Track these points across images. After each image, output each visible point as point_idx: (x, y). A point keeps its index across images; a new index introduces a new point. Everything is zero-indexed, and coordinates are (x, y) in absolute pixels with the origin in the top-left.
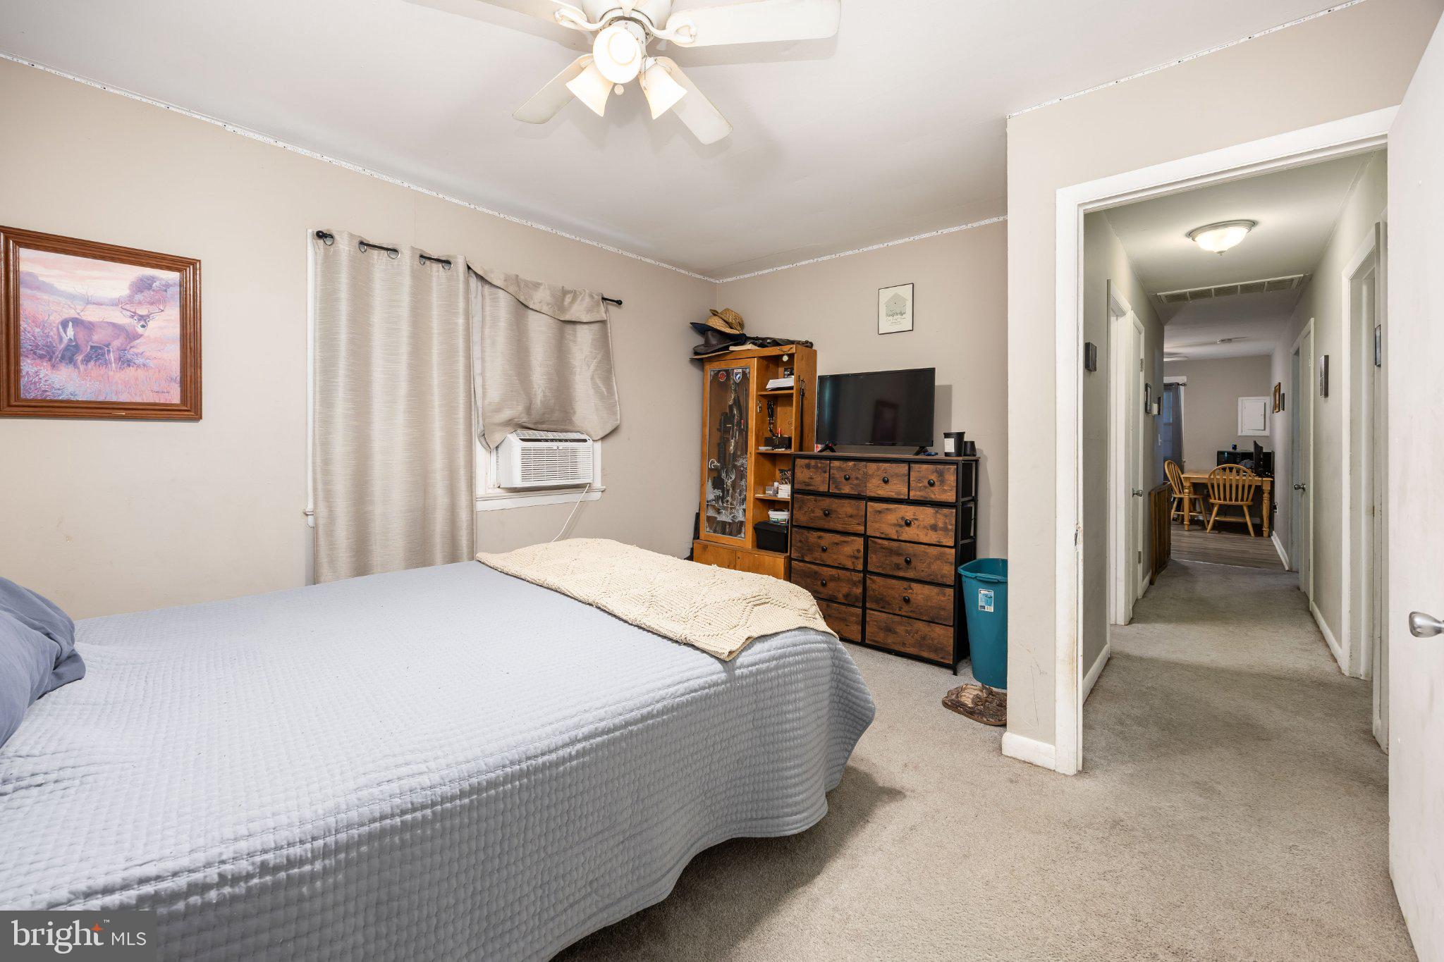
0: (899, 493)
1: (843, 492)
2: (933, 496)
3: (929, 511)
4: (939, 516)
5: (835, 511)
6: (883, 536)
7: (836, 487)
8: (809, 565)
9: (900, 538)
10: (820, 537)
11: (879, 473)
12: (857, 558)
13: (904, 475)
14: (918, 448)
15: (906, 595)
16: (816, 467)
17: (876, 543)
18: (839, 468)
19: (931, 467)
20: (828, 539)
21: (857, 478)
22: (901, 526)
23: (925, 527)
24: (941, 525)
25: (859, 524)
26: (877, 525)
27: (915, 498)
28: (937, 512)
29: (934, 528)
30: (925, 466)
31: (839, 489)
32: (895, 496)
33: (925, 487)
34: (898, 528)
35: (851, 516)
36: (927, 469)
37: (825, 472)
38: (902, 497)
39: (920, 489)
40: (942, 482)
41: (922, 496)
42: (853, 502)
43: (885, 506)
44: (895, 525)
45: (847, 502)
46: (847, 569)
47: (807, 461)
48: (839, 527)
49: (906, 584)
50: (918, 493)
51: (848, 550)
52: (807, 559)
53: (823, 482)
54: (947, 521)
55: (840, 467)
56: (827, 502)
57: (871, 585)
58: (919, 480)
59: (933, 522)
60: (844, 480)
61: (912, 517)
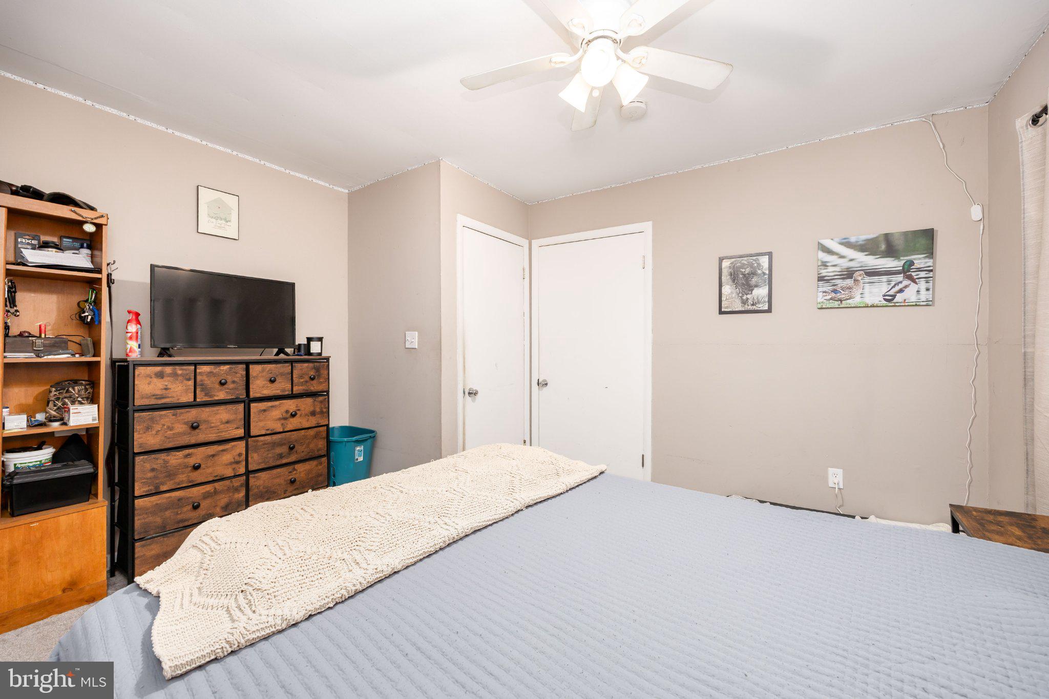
0: (284, 390)
1: (216, 398)
2: (312, 388)
3: (309, 401)
4: (316, 403)
5: (205, 421)
6: (268, 432)
7: (206, 395)
8: (168, 495)
9: (285, 430)
10: (187, 456)
11: (264, 374)
12: (238, 462)
13: (288, 374)
14: (277, 349)
15: (291, 477)
16: (174, 375)
17: (257, 441)
18: (210, 374)
19: (311, 365)
20: (199, 455)
21: (234, 382)
22: (285, 419)
23: (306, 415)
24: (318, 410)
25: (237, 428)
26: (261, 424)
27: (299, 392)
28: (315, 400)
29: (313, 414)
30: (306, 365)
31: (211, 396)
32: (281, 394)
33: (306, 382)
34: (283, 421)
35: (227, 422)
36: (307, 367)
37: (189, 380)
38: (286, 393)
39: (302, 384)
40: (319, 376)
41: (304, 390)
42: (230, 407)
43: (270, 404)
44: (280, 419)
45: (222, 408)
46: (223, 479)
47: (159, 369)
48: (212, 437)
49: (290, 468)
50: (301, 387)
51: (227, 458)
52: (164, 488)
53: (187, 391)
54: (323, 406)
55: (211, 372)
56: (192, 414)
57: (256, 483)
58: (301, 377)
59: (312, 409)
60: (217, 386)
61: (295, 409)
